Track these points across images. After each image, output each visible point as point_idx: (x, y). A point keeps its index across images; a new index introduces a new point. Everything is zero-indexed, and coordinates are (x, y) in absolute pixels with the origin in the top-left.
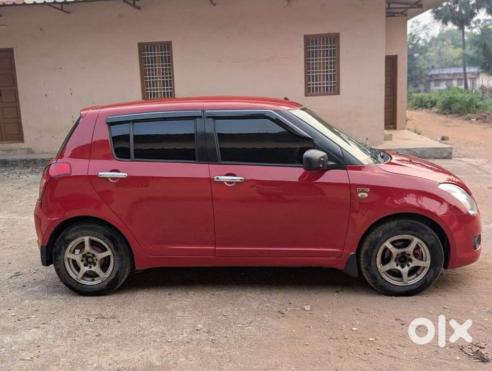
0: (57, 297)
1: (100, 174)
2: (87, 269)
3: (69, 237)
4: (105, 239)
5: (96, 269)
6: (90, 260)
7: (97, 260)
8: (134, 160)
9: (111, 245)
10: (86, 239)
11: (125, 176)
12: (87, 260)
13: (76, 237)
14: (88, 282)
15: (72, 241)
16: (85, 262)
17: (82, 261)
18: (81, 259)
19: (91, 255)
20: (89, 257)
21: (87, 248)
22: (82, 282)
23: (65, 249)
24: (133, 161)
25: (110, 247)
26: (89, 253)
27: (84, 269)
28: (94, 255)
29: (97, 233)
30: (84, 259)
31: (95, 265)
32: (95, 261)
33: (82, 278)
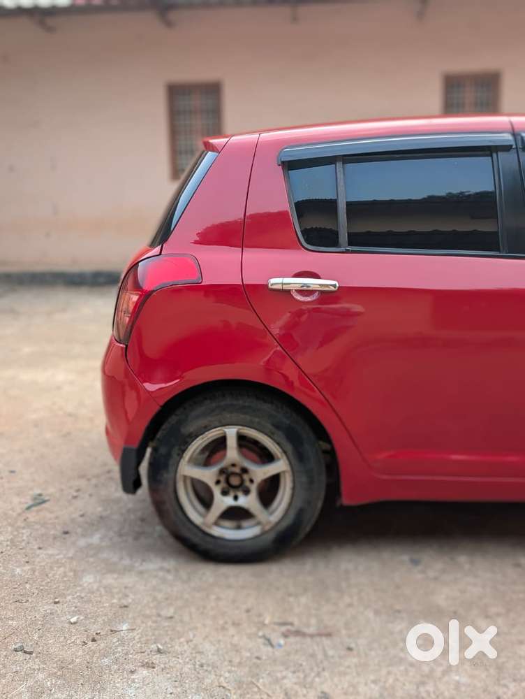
0: (154, 565)
1: (273, 281)
2: (229, 501)
3: (190, 428)
4: (273, 434)
5: (248, 501)
6: (235, 481)
7: (252, 481)
8: (350, 248)
9: (289, 448)
10: (231, 433)
11: (334, 286)
12: (227, 481)
13: (206, 428)
14: (227, 532)
15: (197, 436)
16: (223, 484)
17: (218, 482)
18: (214, 480)
19: (237, 470)
20: (234, 474)
21: (232, 453)
22: (217, 531)
23: (181, 455)
24: (347, 252)
25: (285, 452)
26: (233, 465)
27: (223, 502)
28: (245, 471)
29: (257, 420)
30: (222, 479)
31: (247, 492)
32: (247, 483)
33: (216, 524)
